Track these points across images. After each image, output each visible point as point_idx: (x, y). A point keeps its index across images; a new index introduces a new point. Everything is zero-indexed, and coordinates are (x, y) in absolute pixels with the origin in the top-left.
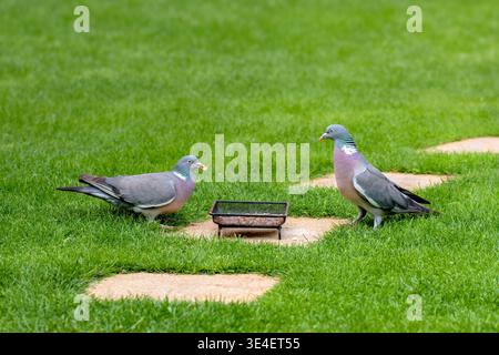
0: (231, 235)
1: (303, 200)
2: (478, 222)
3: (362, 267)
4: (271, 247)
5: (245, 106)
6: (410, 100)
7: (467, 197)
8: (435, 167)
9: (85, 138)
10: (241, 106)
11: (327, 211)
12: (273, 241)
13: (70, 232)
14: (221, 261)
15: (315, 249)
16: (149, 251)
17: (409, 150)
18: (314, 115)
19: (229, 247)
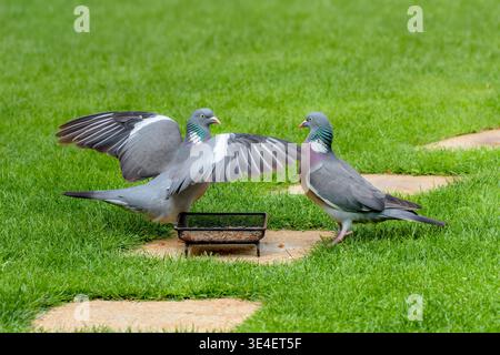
0: (200, 253)
1: (283, 209)
2: (493, 230)
3: (359, 286)
4: (249, 266)
5: (207, 100)
6: (403, 89)
7: (479, 200)
8: (437, 166)
9: (20, 144)
10: (202, 101)
11: (313, 221)
12: (252, 259)
13: (10, 255)
14: (191, 284)
15: (302, 266)
16: (103, 274)
17: (406, 147)
18: (290, 108)
19: (199, 268)
